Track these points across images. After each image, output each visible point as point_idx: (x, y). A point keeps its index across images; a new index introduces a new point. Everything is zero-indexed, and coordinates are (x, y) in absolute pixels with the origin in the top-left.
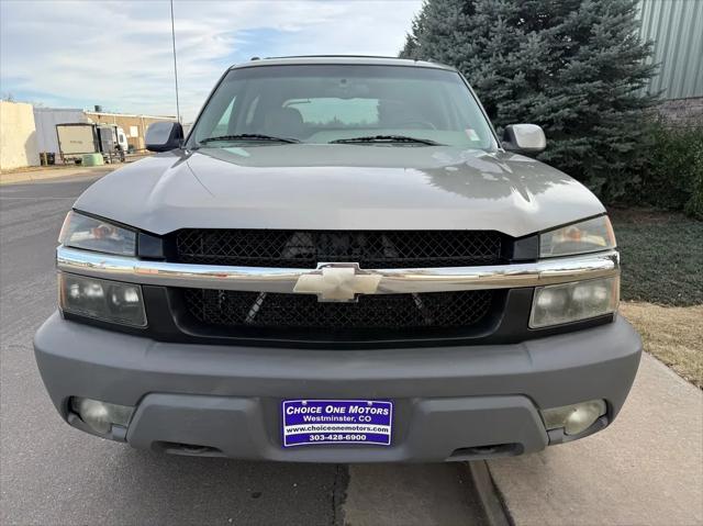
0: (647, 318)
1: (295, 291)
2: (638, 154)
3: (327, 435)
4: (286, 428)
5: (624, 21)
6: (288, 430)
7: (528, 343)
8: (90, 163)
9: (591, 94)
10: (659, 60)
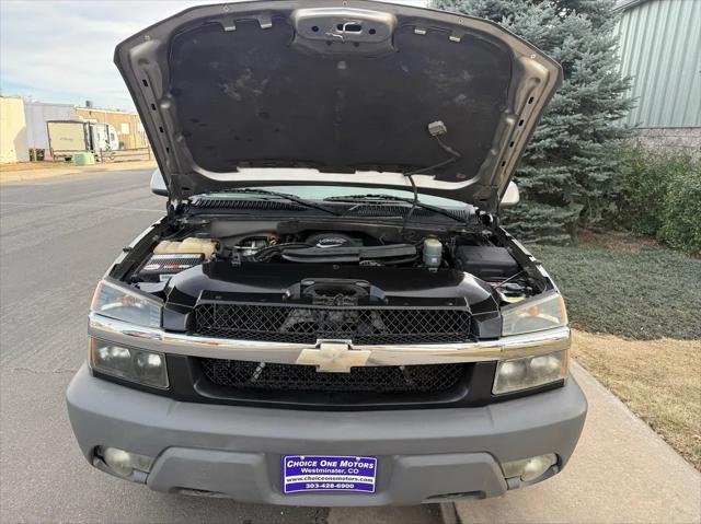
0: (610, 352)
1: (297, 362)
2: (615, 181)
3: (320, 484)
4: (286, 478)
5: (604, 58)
6: (288, 480)
7: (490, 406)
8: (81, 163)
9: (571, 125)
10: (639, 93)
